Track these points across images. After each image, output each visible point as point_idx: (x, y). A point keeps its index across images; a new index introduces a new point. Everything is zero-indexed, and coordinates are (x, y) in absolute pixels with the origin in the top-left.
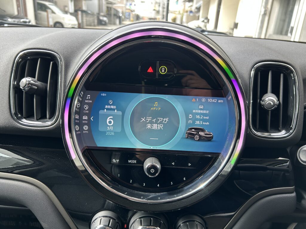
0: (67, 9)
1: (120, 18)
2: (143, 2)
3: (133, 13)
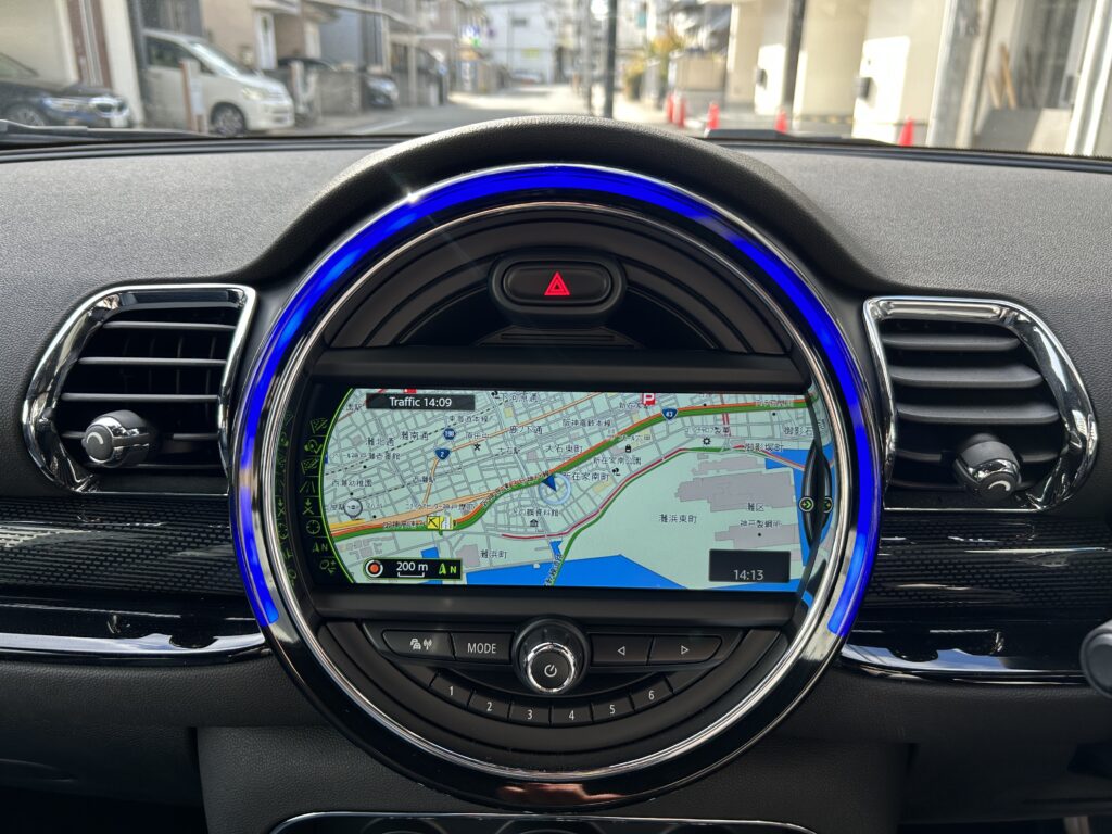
1: (439, 80)
2: (519, 22)
3: (488, 63)
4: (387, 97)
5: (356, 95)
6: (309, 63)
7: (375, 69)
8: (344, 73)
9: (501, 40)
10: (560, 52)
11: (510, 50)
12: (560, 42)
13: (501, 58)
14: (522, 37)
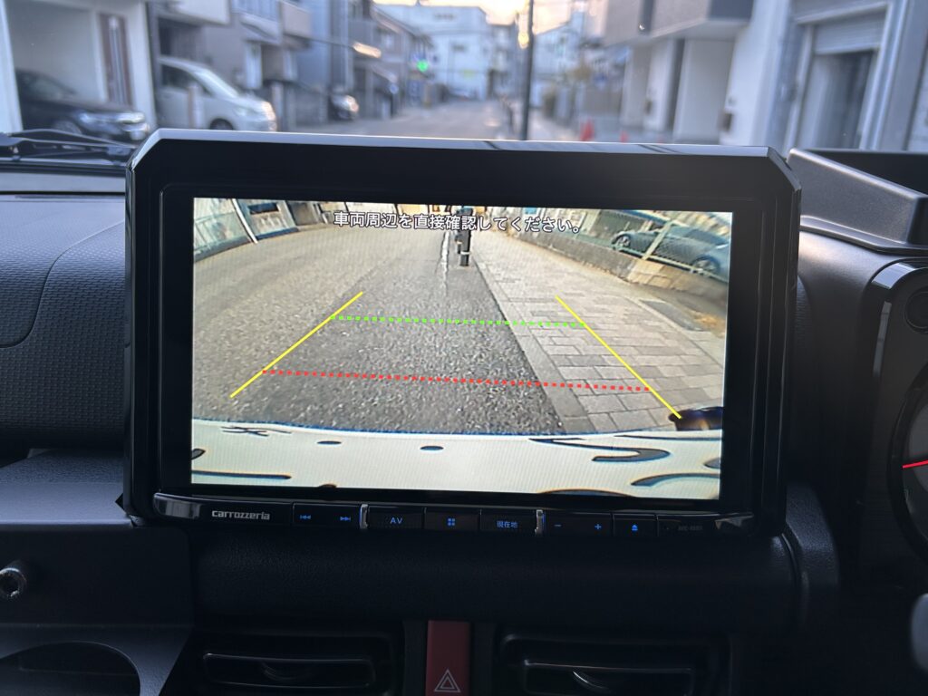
0: (239, 78)
1: (390, 98)
2: (458, 48)
3: (431, 82)
4: (349, 113)
5: (323, 112)
6: (287, 84)
7: (340, 89)
8: (315, 93)
9: (444, 63)
10: (492, 74)
11: (451, 71)
12: (492, 66)
13: (443, 78)
14: (462, 61)
